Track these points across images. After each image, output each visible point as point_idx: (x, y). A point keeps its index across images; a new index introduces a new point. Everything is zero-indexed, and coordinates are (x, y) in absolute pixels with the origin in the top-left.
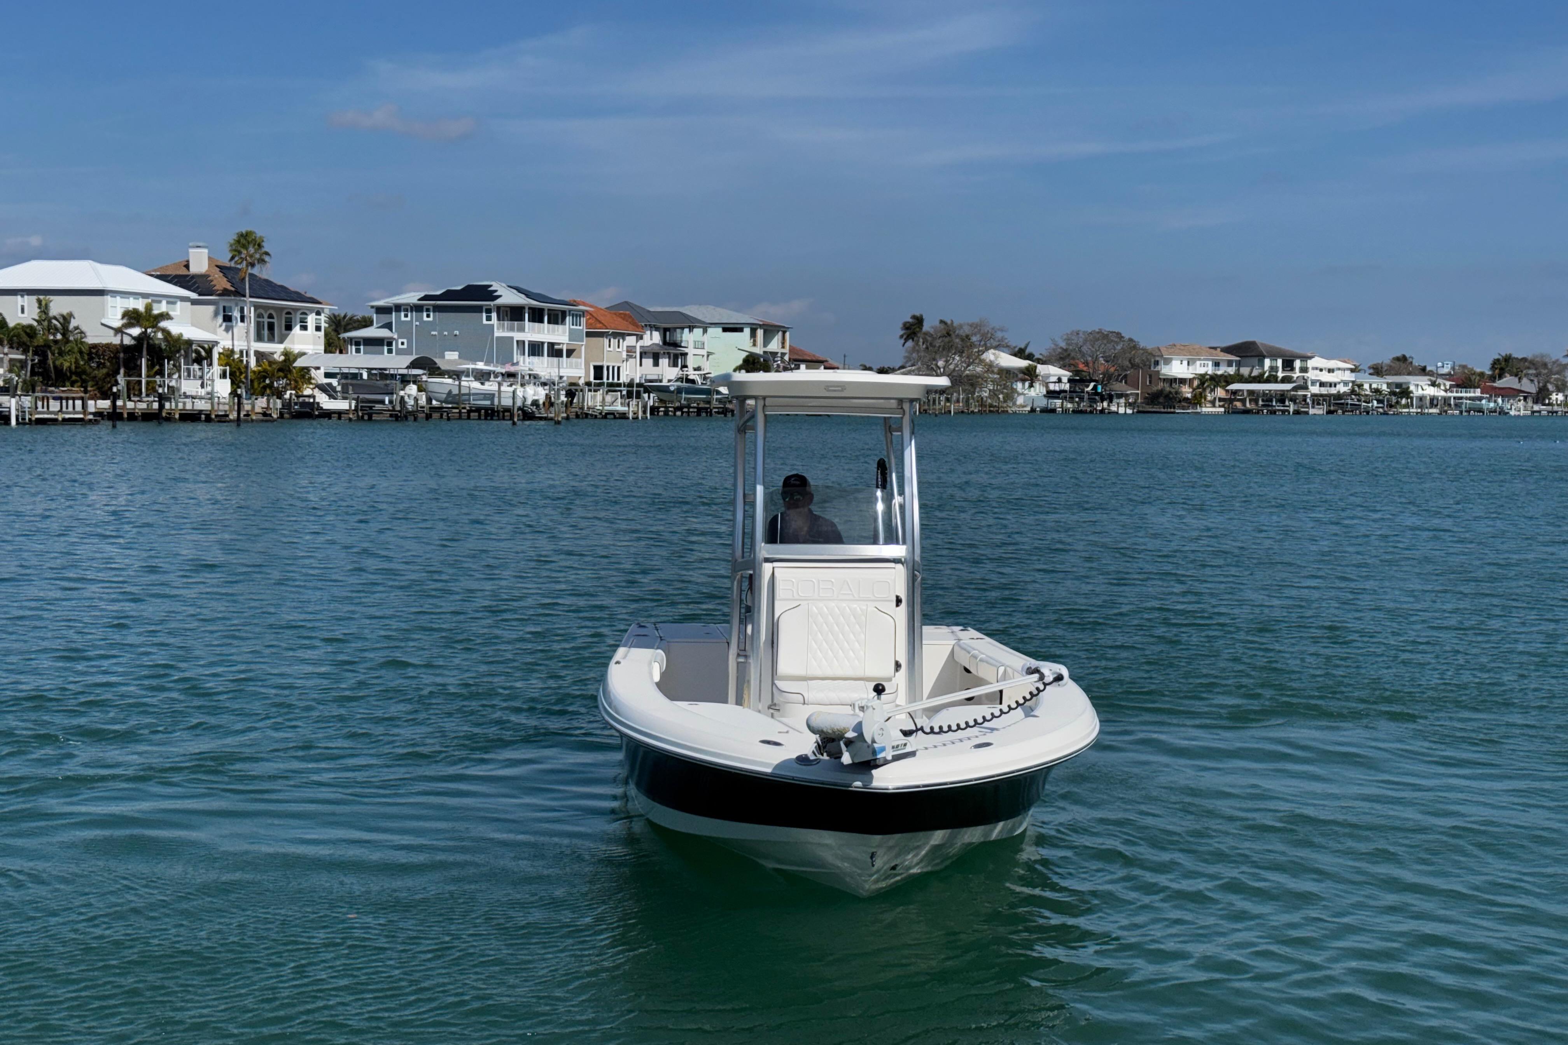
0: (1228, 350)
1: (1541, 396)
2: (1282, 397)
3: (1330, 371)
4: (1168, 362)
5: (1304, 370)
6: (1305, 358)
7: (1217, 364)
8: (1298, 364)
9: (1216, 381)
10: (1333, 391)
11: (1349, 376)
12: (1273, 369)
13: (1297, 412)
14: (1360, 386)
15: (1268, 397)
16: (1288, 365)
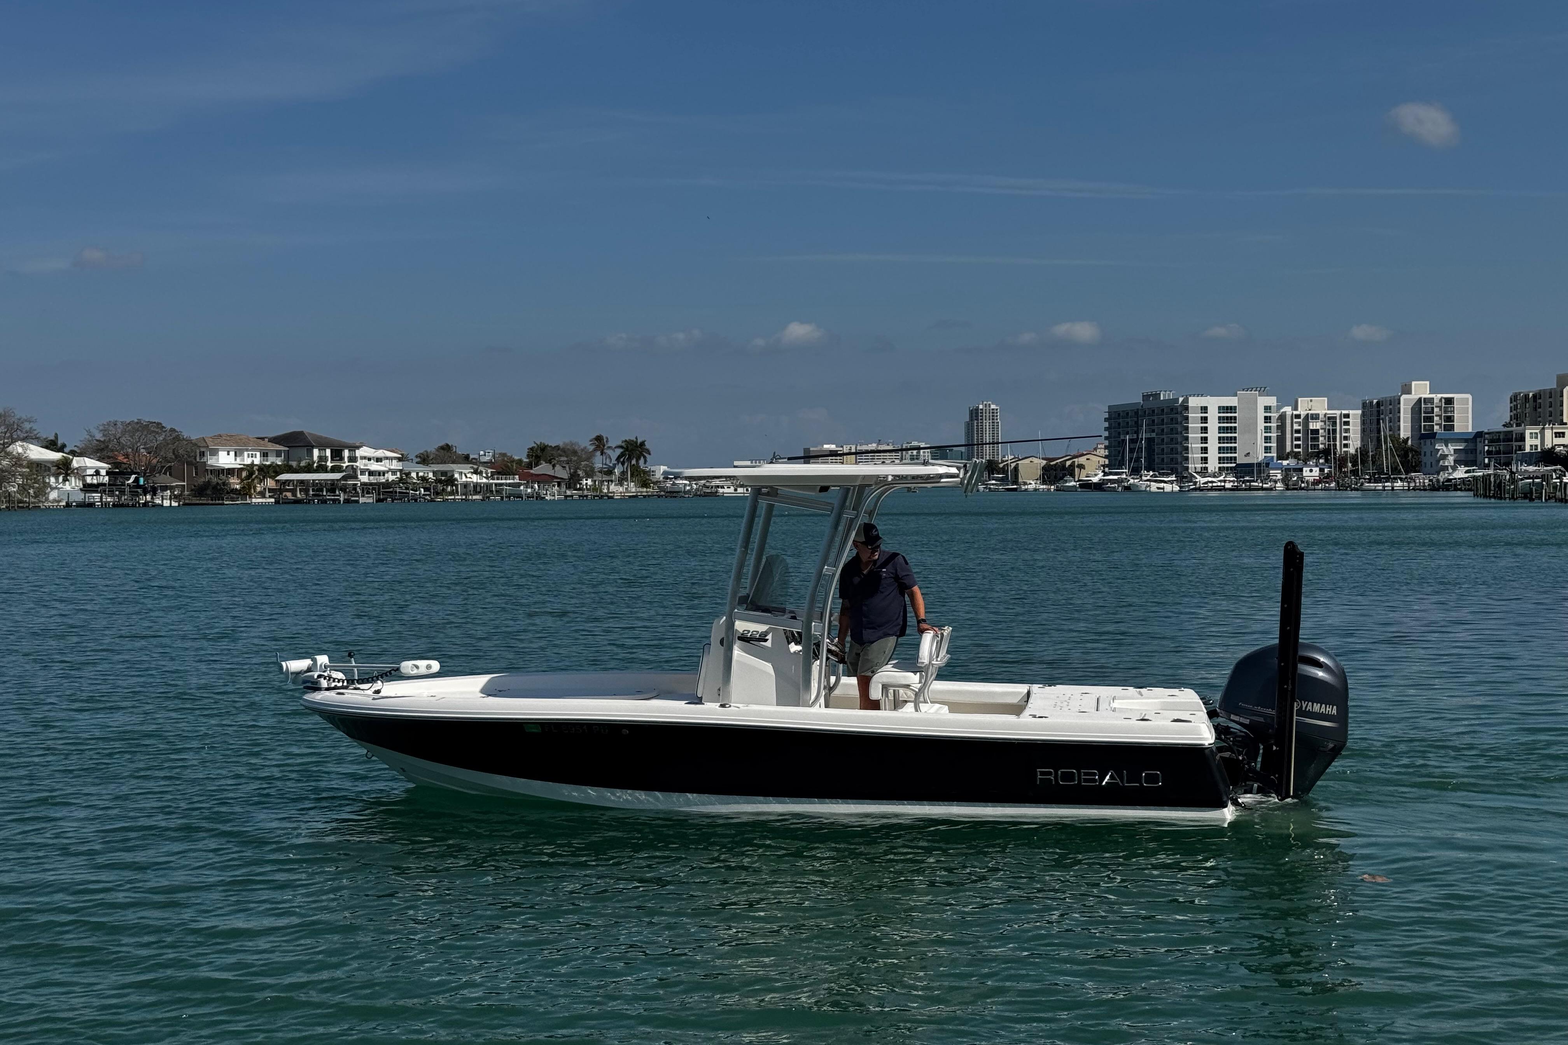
0: (275, 440)
1: (573, 481)
2: (333, 487)
3: (379, 460)
4: (214, 453)
5: (353, 459)
6: (353, 448)
7: (265, 455)
8: (346, 453)
9: (265, 471)
10: (382, 479)
11: (396, 465)
12: (322, 458)
13: (347, 501)
14: (408, 474)
15: (318, 486)
16: (337, 454)
